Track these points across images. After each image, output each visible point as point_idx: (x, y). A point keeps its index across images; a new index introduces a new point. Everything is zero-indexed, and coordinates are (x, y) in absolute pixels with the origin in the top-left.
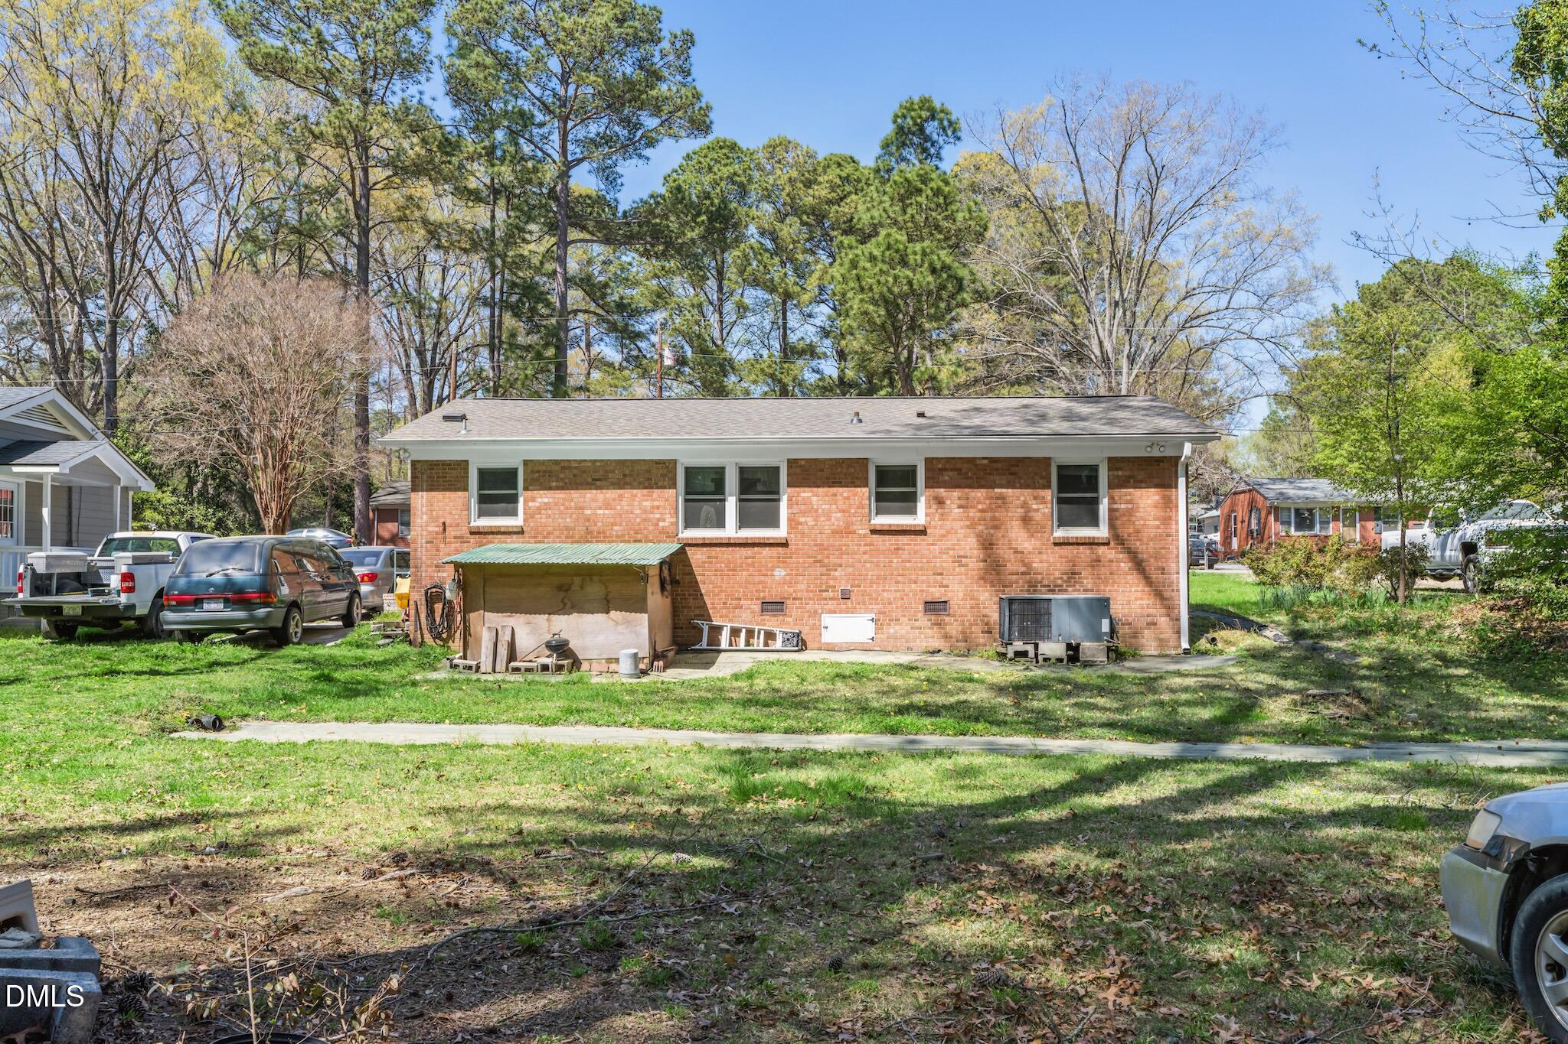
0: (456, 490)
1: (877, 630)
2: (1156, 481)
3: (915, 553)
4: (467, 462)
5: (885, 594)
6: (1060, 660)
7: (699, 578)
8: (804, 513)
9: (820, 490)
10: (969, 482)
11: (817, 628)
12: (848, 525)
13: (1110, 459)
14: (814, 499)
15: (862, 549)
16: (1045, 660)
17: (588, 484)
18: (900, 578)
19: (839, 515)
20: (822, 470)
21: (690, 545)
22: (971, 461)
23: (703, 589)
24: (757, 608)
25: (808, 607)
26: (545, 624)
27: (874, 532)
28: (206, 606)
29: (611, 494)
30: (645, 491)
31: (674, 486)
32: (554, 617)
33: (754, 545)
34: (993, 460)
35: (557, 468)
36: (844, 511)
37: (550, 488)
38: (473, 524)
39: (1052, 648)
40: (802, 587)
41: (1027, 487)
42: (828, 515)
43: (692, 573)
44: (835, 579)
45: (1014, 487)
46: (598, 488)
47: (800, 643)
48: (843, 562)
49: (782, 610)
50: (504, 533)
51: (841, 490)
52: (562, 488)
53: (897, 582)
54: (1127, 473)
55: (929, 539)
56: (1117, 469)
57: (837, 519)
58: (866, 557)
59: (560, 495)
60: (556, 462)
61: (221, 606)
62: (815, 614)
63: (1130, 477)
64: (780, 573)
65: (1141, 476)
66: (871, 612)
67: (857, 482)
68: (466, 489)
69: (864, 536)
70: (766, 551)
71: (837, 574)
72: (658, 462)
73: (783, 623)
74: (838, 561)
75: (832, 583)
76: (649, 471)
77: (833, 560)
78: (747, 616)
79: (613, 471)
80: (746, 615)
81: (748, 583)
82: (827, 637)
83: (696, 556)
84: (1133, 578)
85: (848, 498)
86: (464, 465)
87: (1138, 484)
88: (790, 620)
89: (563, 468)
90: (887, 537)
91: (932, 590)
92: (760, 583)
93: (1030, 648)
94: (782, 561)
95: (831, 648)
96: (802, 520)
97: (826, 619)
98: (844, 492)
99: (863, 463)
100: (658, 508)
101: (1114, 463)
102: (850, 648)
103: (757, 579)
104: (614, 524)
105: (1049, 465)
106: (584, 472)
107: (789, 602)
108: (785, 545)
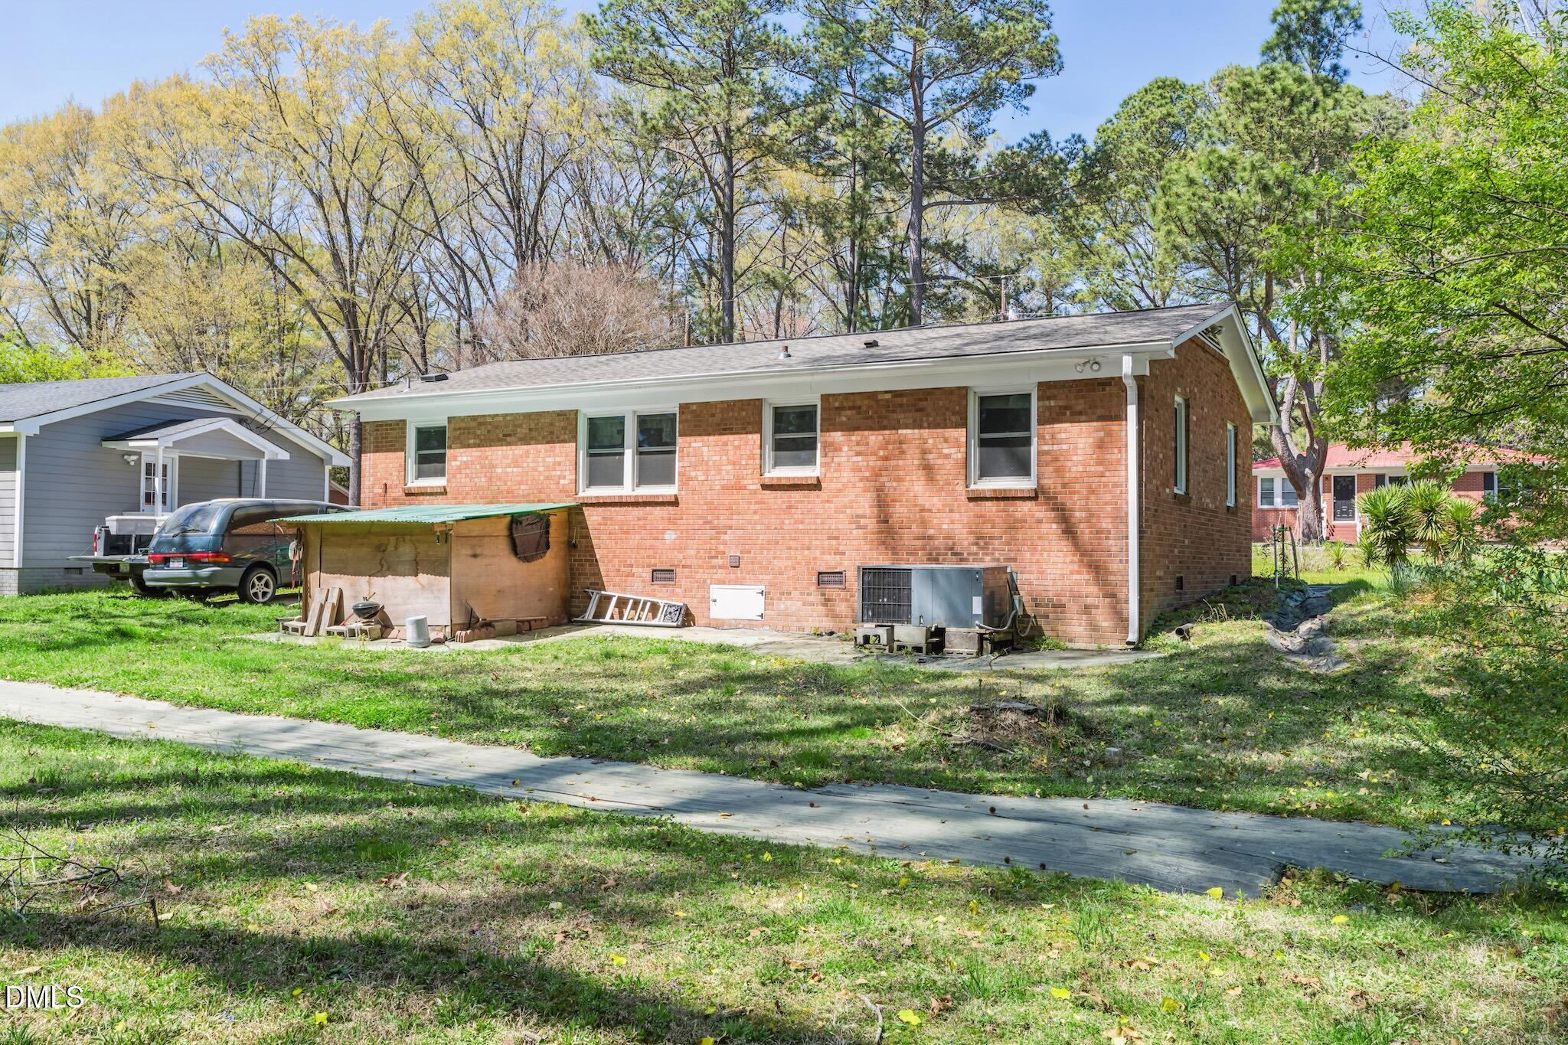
0: (396, 450)
1: (768, 605)
2: (1100, 412)
3: (809, 512)
4: (404, 422)
5: (776, 562)
6: (918, 649)
7: (594, 542)
8: (695, 467)
9: (711, 438)
10: (869, 422)
11: (706, 600)
12: (739, 479)
13: (1040, 384)
14: (705, 449)
15: (752, 507)
16: (900, 648)
17: (499, 440)
18: (792, 543)
19: (730, 467)
20: (713, 415)
21: (587, 505)
22: (872, 396)
23: (599, 554)
24: (648, 576)
25: (698, 576)
26: (365, 587)
27: (765, 487)
28: (172, 565)
29: (519, 450)
30: (548, 446)
31: (574, 438)
32: (374, 579)
33: (646, 504)
34: (897, 394)
35: (474, 424)
36: (734, 463)
37: (469, 446)
38: (409, 485)
39: (909, 633)
40: (692, 552)
41: (937, 426)
42: (718, 468)
43: (588, 537)
44: (725, 543)
45: (921, 427)
46: (509, 444)
47: (687, 619)
48: (733, 523)
49: (671, 579)
50: (431, 494)
51: (731, 437)
52: (479, 446)
53: (790, 548)
54: (1061, 403)
55: (823, 494)
56: (1049, 398)
57: (728, 473)
58: (756, 517)
59: (475, 452)
60: (474, 418)
61: (181, 564)
62: (704, 586)
63: (1066, 408)
64: (670, 536)
65: (1080, 405)
66: (758, 582)
67: (750, 428)
68: (403, 449)
69: (755, 492)
70: (657, 511)
71: (726, 537)
72: (560, 414)
73: (673, 594)
74: (729, 522)
75: (721, 548)
76: (551, 424)
77: (723, 521)
78: (638, 588)
79: (521, 426)
80: (637, 584)
81: (639, 547)
82: (716, 612)
83: (592, 517)
84: (1065, 545)
85: (738, 447)
86: (402, 424)
87: (1076, 416)
88: (678, 590)
89: (480, 424)
90: (779, 493)
91: (827, 557)
92: (652, 547)
93: (882, 632)
94: (672, 521)
95: (719, 625)
96: (693, 474)
97: (716, 591)
98: (734, 440)
99: (756, 405)
100: (559, 464)
101: (1047, 389)
102: (735, 625)
103: (649, 542)
104: (520, 483)
105: (966, 396)
106: (497, 427)
107: (679, 570)
108: (675, 503)
